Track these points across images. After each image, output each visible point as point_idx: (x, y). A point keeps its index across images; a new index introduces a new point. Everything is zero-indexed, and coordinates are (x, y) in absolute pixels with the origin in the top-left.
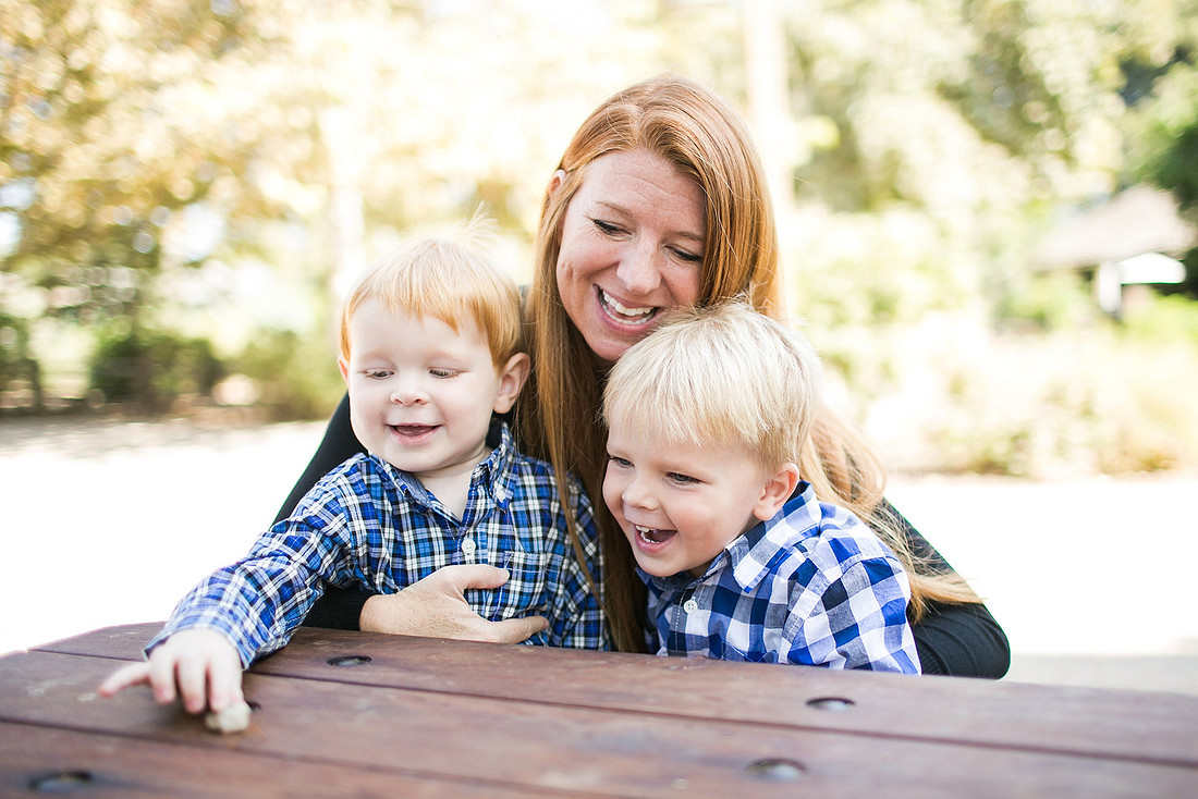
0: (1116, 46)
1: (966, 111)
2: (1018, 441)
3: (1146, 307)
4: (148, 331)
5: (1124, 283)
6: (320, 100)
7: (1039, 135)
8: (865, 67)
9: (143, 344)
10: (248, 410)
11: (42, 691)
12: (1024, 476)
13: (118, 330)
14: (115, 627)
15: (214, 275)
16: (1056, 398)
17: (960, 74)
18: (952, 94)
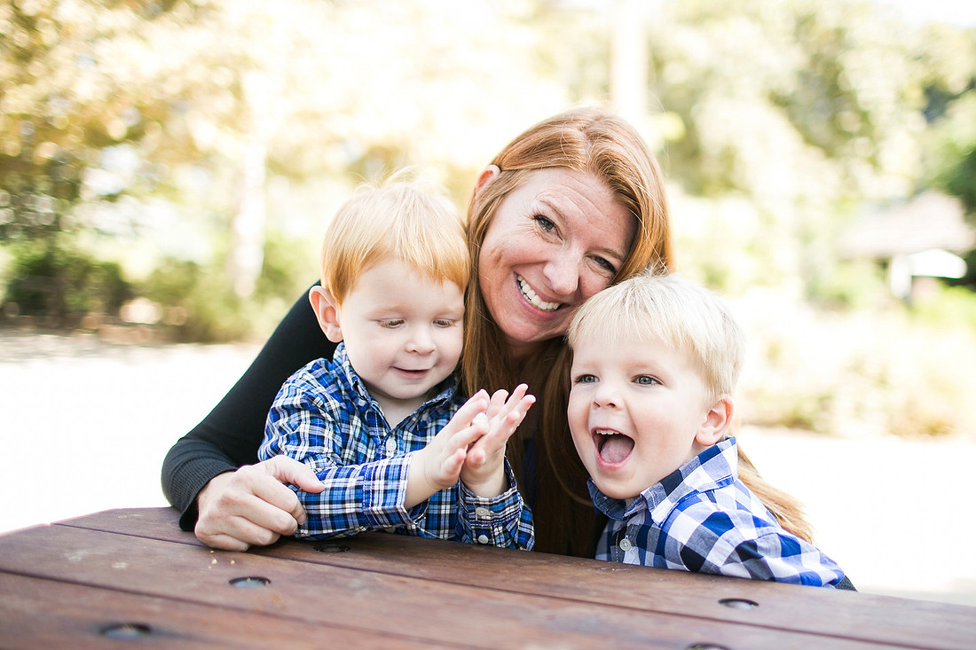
0: (921, 74)
1: (792, 117)
2: (824, 402)
3: (932, 296)
4: (63, 253)
5: (914, 274)
6: (242, 63)
7: (851, 141)
8: (709, 74)
9: (57, 263)
10: (150, 330)
11: (79, 558)
12: (826, 433)
13: (37, 249)
14: (120, 510)
15: (127, 207)
16: (857, 368)
17: (789, 86)
18: (781, 102)
